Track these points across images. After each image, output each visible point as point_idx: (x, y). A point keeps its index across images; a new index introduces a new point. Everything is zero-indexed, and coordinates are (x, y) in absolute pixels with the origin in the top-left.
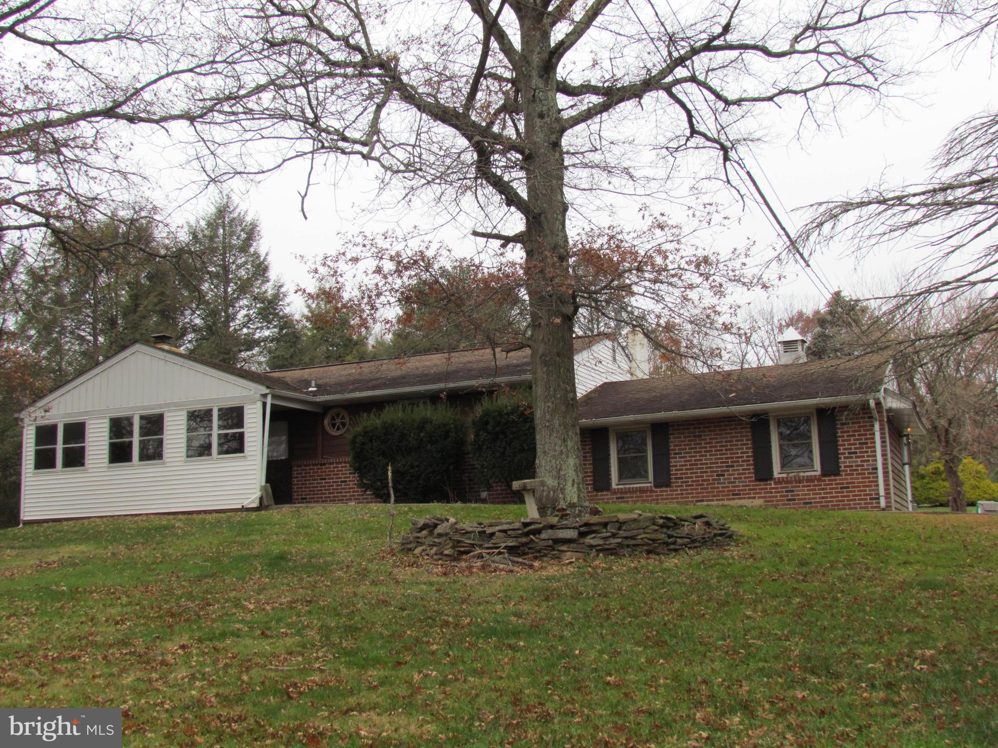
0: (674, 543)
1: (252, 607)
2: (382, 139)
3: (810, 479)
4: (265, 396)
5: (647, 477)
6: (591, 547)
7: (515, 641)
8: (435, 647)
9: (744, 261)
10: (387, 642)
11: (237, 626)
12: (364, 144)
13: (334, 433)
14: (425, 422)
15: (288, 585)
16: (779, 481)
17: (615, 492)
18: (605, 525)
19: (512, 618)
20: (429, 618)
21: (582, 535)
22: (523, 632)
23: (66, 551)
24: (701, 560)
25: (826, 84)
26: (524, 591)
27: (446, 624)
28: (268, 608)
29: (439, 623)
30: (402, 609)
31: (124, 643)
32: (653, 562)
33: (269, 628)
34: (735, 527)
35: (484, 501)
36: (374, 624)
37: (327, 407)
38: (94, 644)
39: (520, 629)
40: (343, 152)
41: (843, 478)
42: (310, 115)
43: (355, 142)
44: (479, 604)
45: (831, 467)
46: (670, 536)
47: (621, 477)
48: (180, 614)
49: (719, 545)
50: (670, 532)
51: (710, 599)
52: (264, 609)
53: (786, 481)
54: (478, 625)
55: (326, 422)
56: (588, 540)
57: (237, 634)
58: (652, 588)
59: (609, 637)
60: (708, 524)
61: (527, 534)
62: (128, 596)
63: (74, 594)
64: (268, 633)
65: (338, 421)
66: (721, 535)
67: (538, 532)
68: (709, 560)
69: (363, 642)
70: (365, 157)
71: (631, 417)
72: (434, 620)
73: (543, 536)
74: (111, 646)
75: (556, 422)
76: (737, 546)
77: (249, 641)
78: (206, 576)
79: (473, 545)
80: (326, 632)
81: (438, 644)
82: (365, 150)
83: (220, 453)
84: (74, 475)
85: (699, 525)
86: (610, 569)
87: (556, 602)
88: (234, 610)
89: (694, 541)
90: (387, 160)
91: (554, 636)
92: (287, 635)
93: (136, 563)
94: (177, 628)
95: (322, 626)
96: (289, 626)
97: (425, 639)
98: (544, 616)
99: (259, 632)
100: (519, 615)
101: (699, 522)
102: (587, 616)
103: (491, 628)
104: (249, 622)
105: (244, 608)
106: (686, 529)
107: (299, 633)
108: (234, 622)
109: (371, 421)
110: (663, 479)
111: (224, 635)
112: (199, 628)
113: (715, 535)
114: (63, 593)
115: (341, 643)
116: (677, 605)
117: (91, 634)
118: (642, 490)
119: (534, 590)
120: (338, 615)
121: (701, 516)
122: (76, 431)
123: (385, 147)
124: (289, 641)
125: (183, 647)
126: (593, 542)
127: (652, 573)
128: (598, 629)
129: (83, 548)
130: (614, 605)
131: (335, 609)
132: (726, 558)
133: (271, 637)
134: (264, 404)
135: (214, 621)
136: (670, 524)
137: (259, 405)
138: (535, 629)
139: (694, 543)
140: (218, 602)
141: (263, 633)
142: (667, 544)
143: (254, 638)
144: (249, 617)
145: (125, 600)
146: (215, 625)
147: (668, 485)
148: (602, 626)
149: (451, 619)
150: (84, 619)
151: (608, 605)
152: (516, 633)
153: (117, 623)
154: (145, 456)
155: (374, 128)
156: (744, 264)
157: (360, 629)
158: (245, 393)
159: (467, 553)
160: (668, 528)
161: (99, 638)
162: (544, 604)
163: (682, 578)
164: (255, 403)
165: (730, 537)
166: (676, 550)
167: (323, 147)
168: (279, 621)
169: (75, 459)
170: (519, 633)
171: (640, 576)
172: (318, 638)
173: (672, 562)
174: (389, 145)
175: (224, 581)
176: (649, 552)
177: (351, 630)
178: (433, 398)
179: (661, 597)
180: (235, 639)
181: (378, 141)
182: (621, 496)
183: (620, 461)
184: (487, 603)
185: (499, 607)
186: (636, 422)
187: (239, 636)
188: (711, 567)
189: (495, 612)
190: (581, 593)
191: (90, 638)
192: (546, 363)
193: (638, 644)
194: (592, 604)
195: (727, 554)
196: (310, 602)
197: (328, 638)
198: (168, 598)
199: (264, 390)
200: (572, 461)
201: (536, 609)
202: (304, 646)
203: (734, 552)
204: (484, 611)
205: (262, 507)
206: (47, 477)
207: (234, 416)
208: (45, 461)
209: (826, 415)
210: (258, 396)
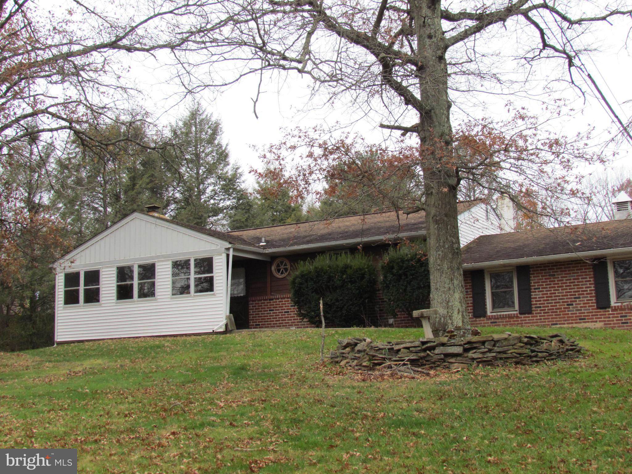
0: (536, 356)
1: (222, 404)
2: (312, 57)
4: (228, 249)
5: (514, 307)
6: (473, 359)
7: (418, 430)
8: (358, 434)
9: (586, 142)
10: (322, 430)
11: (213, 418)
12: (299, 62)
13: (279, 276)
14: (347, 267)
15: (248, 388)
16: (615, 309)
17: (490, 318)
18: (483, 343)
19: (415, 413)
20: (353, 413)
21: (466, 350)
22: (424, 423)
23: (88, 364)
24: (556, 369)
26: (423, 392)
27: (366, 417)
28: (234, 405)
29: (360, 416)
30: (332, 406)
31: (131, 430)
32: (520, 371)
33: (236, 420)
34: (582, 344)
35: (391, 326)
36: (312, 417)
37: (273, 257)
38: (110, 431)
39: (421, 421)
40: (284, 68)
42: (259, 41)
43: (292, 60)
44: (390, 402)
46: (533, 351)
47: (494, 307)
48: (171, 410)
49: (570, 358)
50: (532, 348)
51: (565, 398)
52: (231, 406)
53: (621, 309)
54: (390, 418)
55: (273, 268)
56: (471, 354)
57: (212, 424)
58: (520, 390)
59: (489, 427)
60: (561, 342)
61: (424, 350)
62: (133, 397)
63: (94, 394)
64: (235, 423)
65: (282, 268)
66: (572, 350)
67: (433, 348)
68: (563, 369)
69: (305, 431)
70: (300, 71)
71: (501, 262)
72: (356, 414)
73: (437, 351)
74: (122, 432)
75: (445, 266)
76: (584, 358)
77: (221, 430)
78: (189, 382)
79: (384, 359)
80: (277, 423)
81: (360, 432)
82: (300, 66)
83: (196, 292)
84: (92, 308)
85: (554, 343)
86: (487, 376)
87: (447, 401)
88: (209, 407)
89: (551, 355)
90: (316, 73)
91: (447, 426)
92: (248, 425)
93: (138, 372)
94: (168, 419)
95: (274, 419)
96: (250, 418)
97: (350, 428)
98: (439, 411)
99: (228, 423)
100: (419, 411)
101: (554, 340)
102: (471, 412)
103: (399, 420)
104: (221, 416)
105: (216, 405)
106: (544, 346)
107: (257, 423)
108: (210, 416)
109: (306, 267)
110: (526, 308)
111: (202, 425)
112: (185, 420)
113: (567, 350)
114: (86, 394)
115: (288, 431)
116: (539, 403)
117: (108, 424)
118: (510, 317)
119: (431, 392)
120: (285, 410)
121: (556, 336)
122: (93, 277)
123: (314, 64)
124: (250, 430)
125: (173, 433)
126: (475, 356)
127: (520, 379)
128: (480, 421)
129: (100, 361)
130: (492, 403)
131: (283, 406)
132: (576, 368)
133: (237, 427)
134: (228, 256)
135: (195, 414)
136: (533, 342)
137: (224, 256)
138: (432, 421)
139: (551, 356)
140: (198, 401)
141: (231, 424)
142: (531, 357)
143: (225, 427)
144: (220, 412)
145: (130, 399)
146: (196, 418)
147: (530, 312)
148: (483, 419)
149: (369, 414)
150: (102, 413)
151: (487, 403)
152: (418, 424)
153: (126, 416)
154: (142, 295)
155: (306, 50)
156: (586, 144)
157: (302, 421)
158: (214, 247)
159: (380, 364)
160: (531, 345)
161: (113, 427)
162: (439, 403)
163: (543, 383)
164: (221, 255)
165: (579, 351)
166: (537, 362)
167: (269, 65)
168: (242, 415)
169: (93, 297)
170: (420, 424)
171: (510, 381)
172: (271, 427)
173: (534, 370)
174: (317, 62)
175: (201, 386)
176: (517, 363)
177: (296, 422)
178: (352, 249)
179: (527, 397)
180: (211, 428)
181: (310, 59)
182: (495, 321)
183: (493, 294)
184: (396, 401)
185: (405, 405)
186: (504, 266)
187: (213, 426)
188: (565, 374)
189: (402, 409)
190: (466, 394)
191: (107, 427)
192: (436, 222)
193: (510, 432)
194: (475, 402)
195: (576, 364)
196: (265, 401)
197: (279, 428)
198: (162, 398)
199: (228, 245)
201: (433, 406)
202: (261, 434)
203: (582, 363)
204: (394, 408)
205: (227, 331)
206: (73, 310)
207: (206, 264)
208: (71, 298)
210: (223, 250)
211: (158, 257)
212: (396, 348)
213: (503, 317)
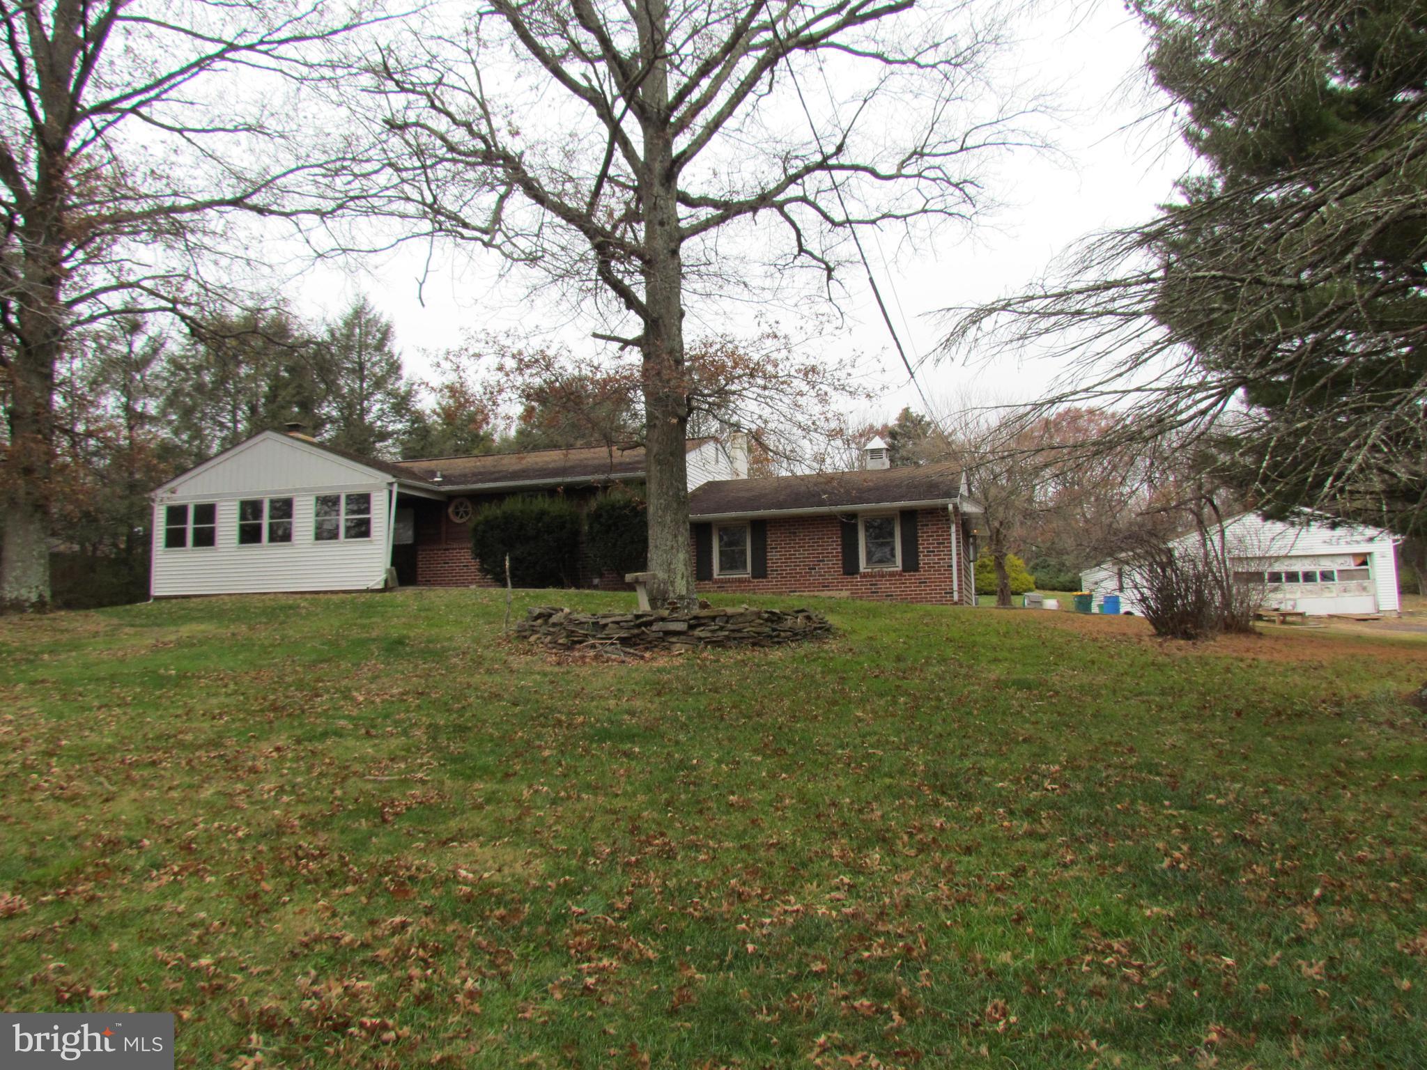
0: (778, 636)
1: (361, 699)
2: (503, 228)
3: (892, 574)
4: (391, 484)
6: (700, 639)
7: (629, 745)
8: (547, 753)
9: (850, 370)
10: (497, 745)
11: (342, 722)
12: (485, 232)
13: (457, 520)
14: (543, 513)
15: (403, 673)
16: (865, 576)
17: (717, 582)
18: (713, 618)
19: (626, 717)
20: (541, 715)
21: (692, 627)
22: (638, 735)
23: (186, 630)
24: (803, 653)
25: (924, 211)
26: (636, 684)
27: (560, 722)
28: (378, 700)
29: (552, 722)
30: (515, 704)
31: (215, 743)
32: (757, 655)
33: (374, 727)
34: (832, 620)
35: (596, 587)
36: (484, 722)
37: (451, 496)
38: (182, 745)
39: (635, 731)
40: (463, 237)
41: (921, 574)
42: (429, 200)
43: (474, 229)
44: (593, 699)
45: (911, 563)
46: (774, 630)
47: (722, 568)
48: (284, 708)
49: (819, 639)
50: (775, 626)
51: (818, 697)
52: (373, 702)
53: (872, 575)
54: (592, 726)
55: (450, 510)
56: (697, 633)
57: (339, 733)
58: (760, 683)
59: (725, 743)
60: (808, 618)
61: (639, 626)
62: (236, 684)
63: (182, 679)
64: (373, 732)
65: (462, 510)
66: (820, 628)
67: (650, 624)
68: (812, 654)
69: (471, 745)
70: (486, 245)
71: (733, 514)
72: (546, 718)
73: (654, 628)
74: (200, 747)
75: (668, 519)
76: (835, 638)
77: (350, 742)
78: (322, 661)
79: (586, 635)
80: (434, 731)
81: (550, 748)
82: (486, 238)
83: (347, 537)
84: (204, 554)
85: (800, 620)
86: (718, 661)
87: (668, 697)
88: (342, 703)
89: (796, 634)
90: (508, 248)
91: (669, 740)
92: (392, 735)
93: (254, 645)
94: (276, 724)
95: (430, 725)
96: (396, 723)
97: (538, 743)
98: (658, 715)
99: (363, 731)
100: (632, 713)
101: (801, 616)
102: (700, 716)
103: (606, 730)
104: (354, 718)
105: (353, 699)
106: (789, 623)
107: (405, 733)
108: (339, 718)
109: (491, 511)
110: (760, 571)
111: (325, 735)
112: (301, 725)
113: (816, 629)
114: (169, 678)
115: (448, 746)
116: (787, 703)
117: (181, 732)
118: (740, 581)
119: (646, 683)
120: (448, 710)
121: (803, 611)
122: (206, 513)
123: (506, 236)
124: (394, 743)
125: (278, 749)
126: (702, 635)
127: (758, 666)
128: (713, 731)
129: (202, 627)
130: (726, 702)
131: (446, 704)
132: (826, 652)
133: (376, 737)
134: (391, 492)
135: (318, 716)
136: (775, 618)
137: (386, 493)
138: (650, 733)
139: (796, 636)
140: (328, 692)
141: (368, 733)
142: (771, 637)
143: (357, 738)
144: (355, 713)
145: (232, 686)
146: (318, 721)
147: (765, 576)
148: (716, 728)
149: (563, 718)
150: (180, 712)
151: (720, 702)
152: (631, 737)
153: (214, 718)
154: (274, 538)
155: (497, 218)
156: (849, 375)
157: (469, 729)
158: (372, 481)
159: (580, 642)
160: (772, 621)
161: (189, 737)
162: (657, 700)
163: (788, 672)
164: (381, 490)
165: (828, 630)
166: (779, 643)
167: (441, 230)
168: (387, 716)
169: (206, 538)
170: (634, 736)
171: (747, 669)
172: (424, 739)
173: (776, 654)
174: (511, 234)
175: (338, 667)
176: (754, 644)
177: (461, 730)
178: (551, 491)
179: (770, 694)
180: (337, 739)
181: (500, 229)
182: (722, 585)
183: (721, 553)
184: (601, 697)
185: (612, 703)
186: (736, 519)
187: (341, 736)
188: (814, 660)
189: (608, 710)
190: (692, 688)
191: (180, 737)
192: (659, 462)
193: (756, 751)
194: (704, 701)
195: (826, 647)
196: (422, 694)
197: (435, 739)
198: (276, 686)
199: (391, 479)
201: (649, 705)
202: (408, 750)
203: (832, 645)
204: (597, 707)
205: (387, 588)
206: (177, 555)
207: (361, 502)
208: (175, 539)
209: (909, 516)
210: (384, 484)
211: (296, 490)
212: (603, 622)
213: (733, 581)
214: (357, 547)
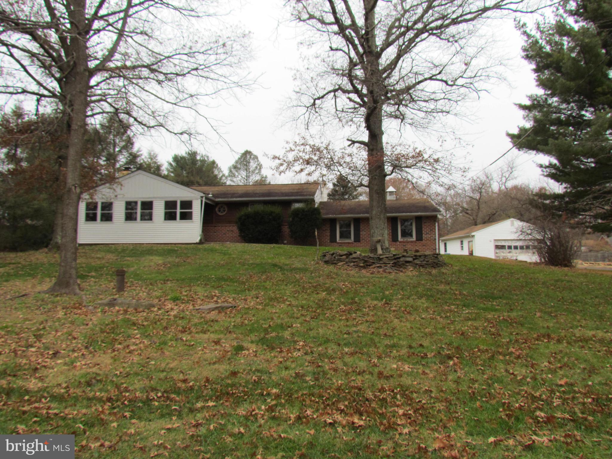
3: (412, 242)
4: (202, 197)
5: (350, 238)
13: (220, 214)
14: (272, 212)
16: (401, 242)
17: (338, 243)
18: (420, 256)
21: (414, 259)
25: (444, 99)
37: (217, 203)
41: (424, 242)
45: (419, 238)
47: (341, 237)
53: (403, 242)
55: (217, 209)
56: (416, 261)
61: (395, 259)
65: (222, 209)
67: (399, 258)
71: (349, 215)
73: (401, 259)
76: (451, 265)
79: (374, 263)
84: (106, 225)
109: (244, 211)
110: (357, 239)
118: (349, 243)
122: (108, 206)
134: (202, 201)
137: (199, 201)
147: (359, 241)
154: (143, 218)
158: (193, 195)
164: (197, 199)
169: (107, 217)
183: (340, 232)
192: (378, 193)
199: (202, 195)
200: (386, 232)
205: (201, 242)
206: (91, 225)
207: (187, 205)
208: (91, 217)
209: (419, 219)
210: (199, 197)
211: (154, 198)
212: (381, 257)
213: (344, 243)
214: (185, 224)
